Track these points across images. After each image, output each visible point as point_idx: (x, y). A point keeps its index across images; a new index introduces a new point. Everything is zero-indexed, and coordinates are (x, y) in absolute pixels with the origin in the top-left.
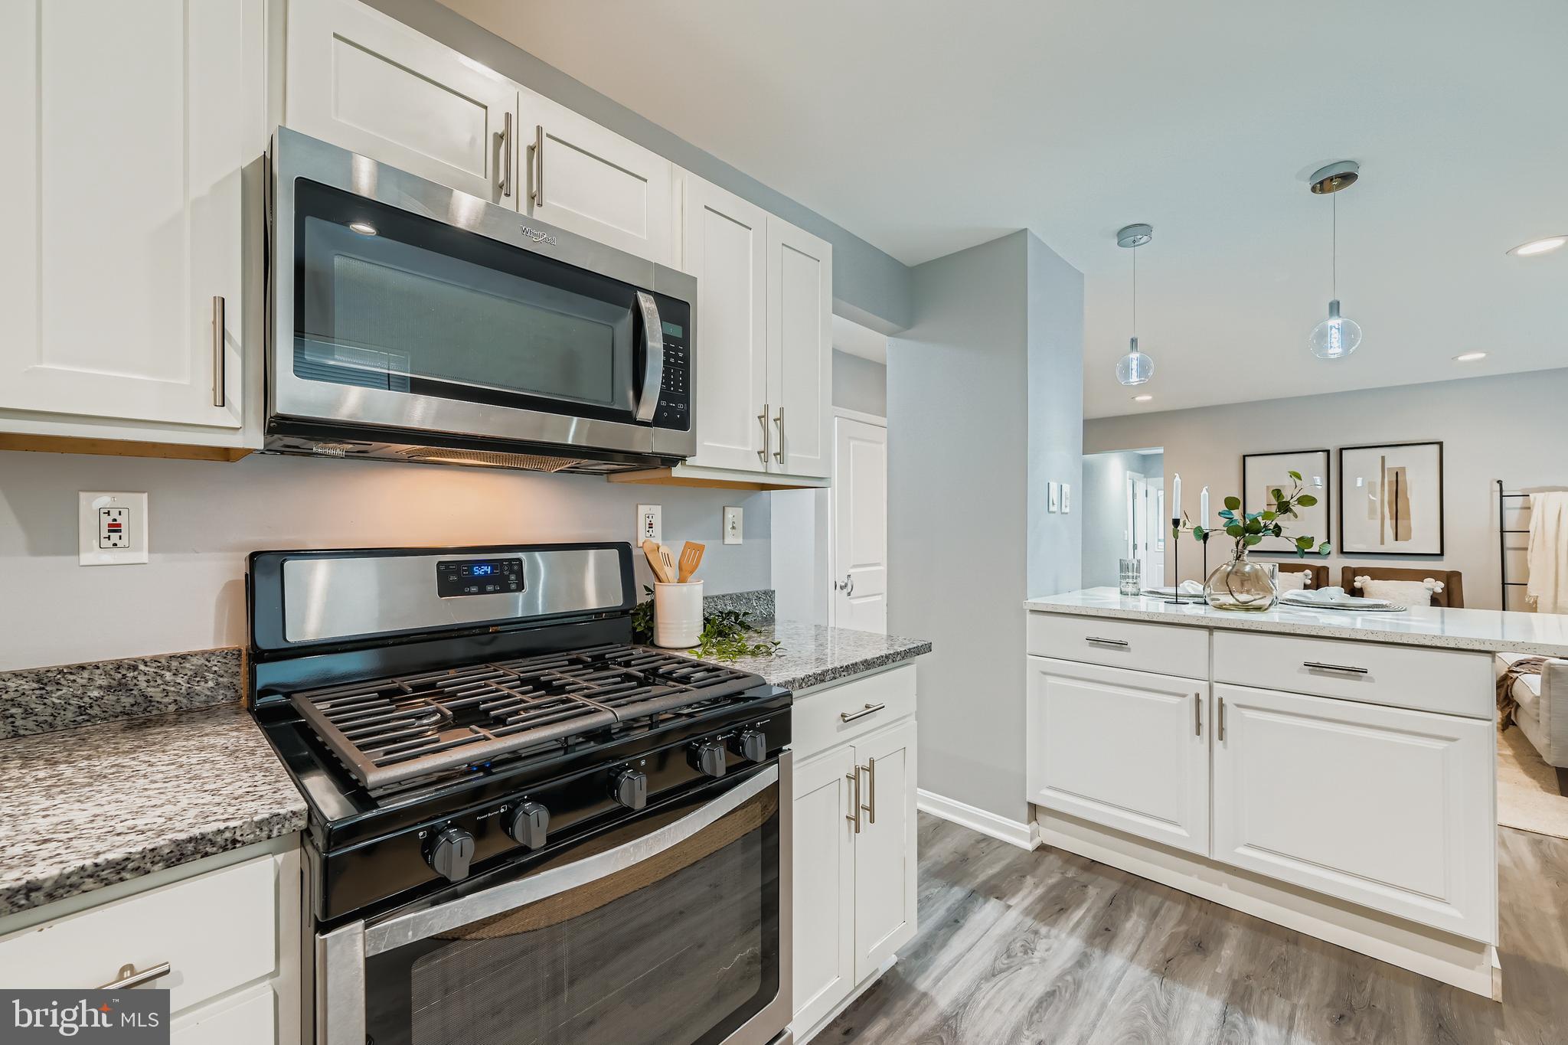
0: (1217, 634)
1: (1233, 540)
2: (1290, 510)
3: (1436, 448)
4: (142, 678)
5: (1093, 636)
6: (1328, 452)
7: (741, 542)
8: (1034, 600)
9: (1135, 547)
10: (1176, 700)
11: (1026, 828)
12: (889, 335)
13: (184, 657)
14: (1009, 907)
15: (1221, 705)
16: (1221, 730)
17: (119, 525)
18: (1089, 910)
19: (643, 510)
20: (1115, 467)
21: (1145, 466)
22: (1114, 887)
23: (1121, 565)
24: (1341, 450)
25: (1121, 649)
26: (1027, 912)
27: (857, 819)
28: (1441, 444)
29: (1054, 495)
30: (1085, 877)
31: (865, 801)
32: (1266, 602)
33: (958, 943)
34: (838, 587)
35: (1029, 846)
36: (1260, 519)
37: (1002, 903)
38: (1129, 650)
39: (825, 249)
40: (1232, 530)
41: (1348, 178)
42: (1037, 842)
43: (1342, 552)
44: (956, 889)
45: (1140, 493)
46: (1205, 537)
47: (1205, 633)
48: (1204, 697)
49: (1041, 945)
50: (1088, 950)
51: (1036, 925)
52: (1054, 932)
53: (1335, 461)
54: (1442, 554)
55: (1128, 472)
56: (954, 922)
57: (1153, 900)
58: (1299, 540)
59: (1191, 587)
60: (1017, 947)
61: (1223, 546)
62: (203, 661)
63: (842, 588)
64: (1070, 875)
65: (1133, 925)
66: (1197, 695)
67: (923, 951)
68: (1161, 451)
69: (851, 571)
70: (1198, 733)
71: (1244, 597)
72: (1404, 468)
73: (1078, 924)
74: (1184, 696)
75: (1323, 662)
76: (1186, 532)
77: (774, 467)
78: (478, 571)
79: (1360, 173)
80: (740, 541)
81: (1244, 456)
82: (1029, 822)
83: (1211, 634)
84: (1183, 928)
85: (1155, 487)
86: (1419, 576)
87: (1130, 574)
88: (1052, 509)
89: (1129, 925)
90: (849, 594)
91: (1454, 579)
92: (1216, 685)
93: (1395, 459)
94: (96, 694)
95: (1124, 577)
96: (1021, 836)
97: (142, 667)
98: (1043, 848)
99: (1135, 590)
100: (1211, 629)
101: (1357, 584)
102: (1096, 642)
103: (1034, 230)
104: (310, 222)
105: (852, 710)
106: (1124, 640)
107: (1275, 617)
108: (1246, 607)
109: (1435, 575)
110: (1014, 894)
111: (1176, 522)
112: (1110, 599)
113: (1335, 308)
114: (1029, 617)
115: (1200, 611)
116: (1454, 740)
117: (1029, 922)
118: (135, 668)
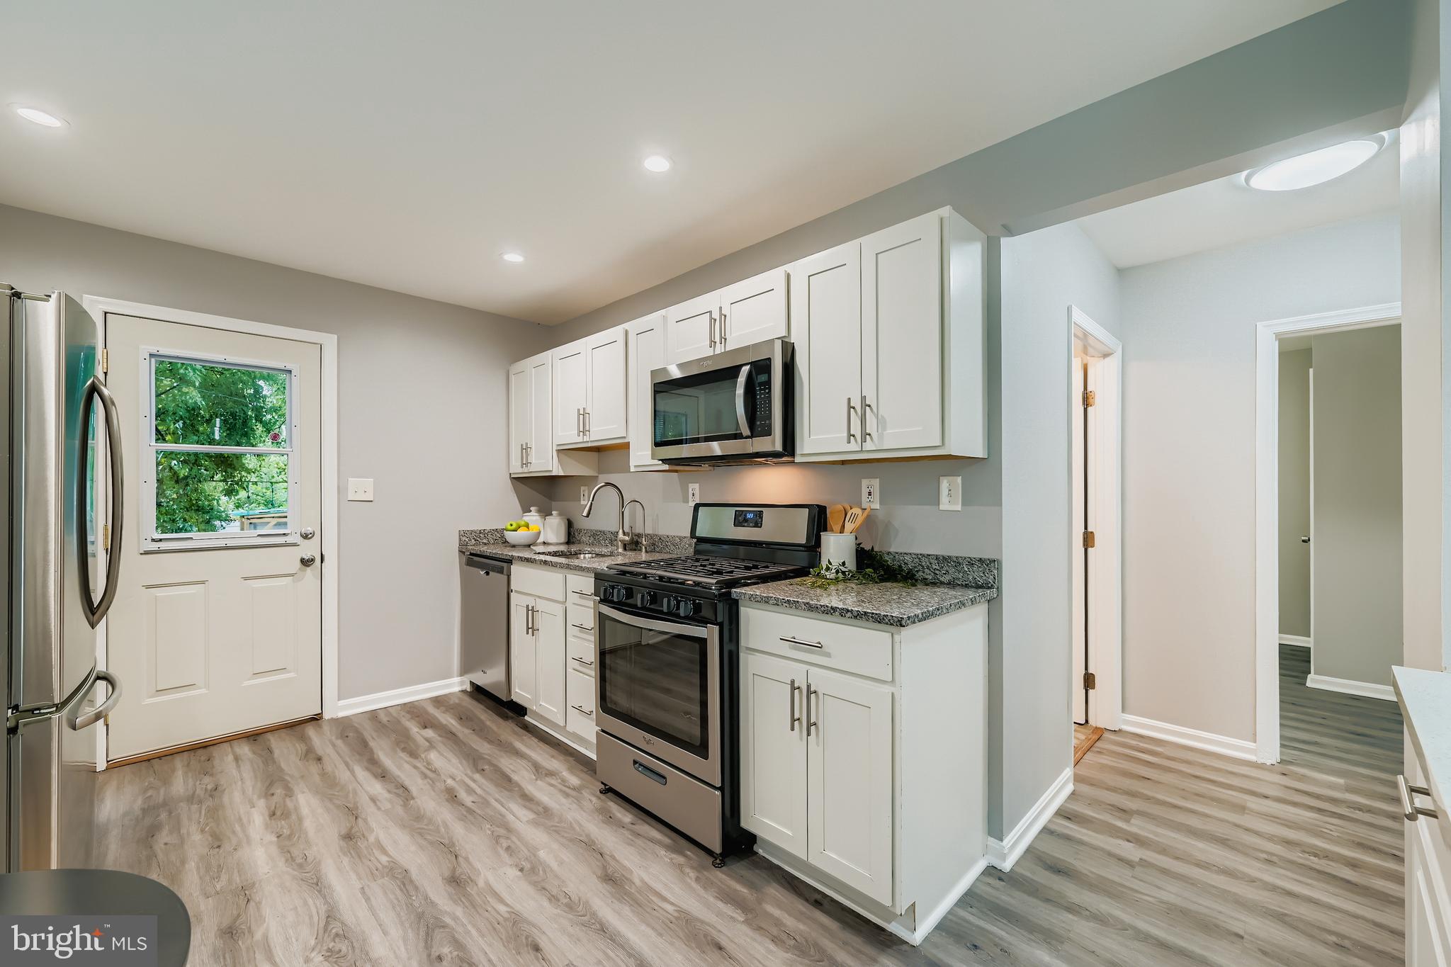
7: (960, 509)
19: (865, 483)
80: (959, 507)
104: (657, 395)
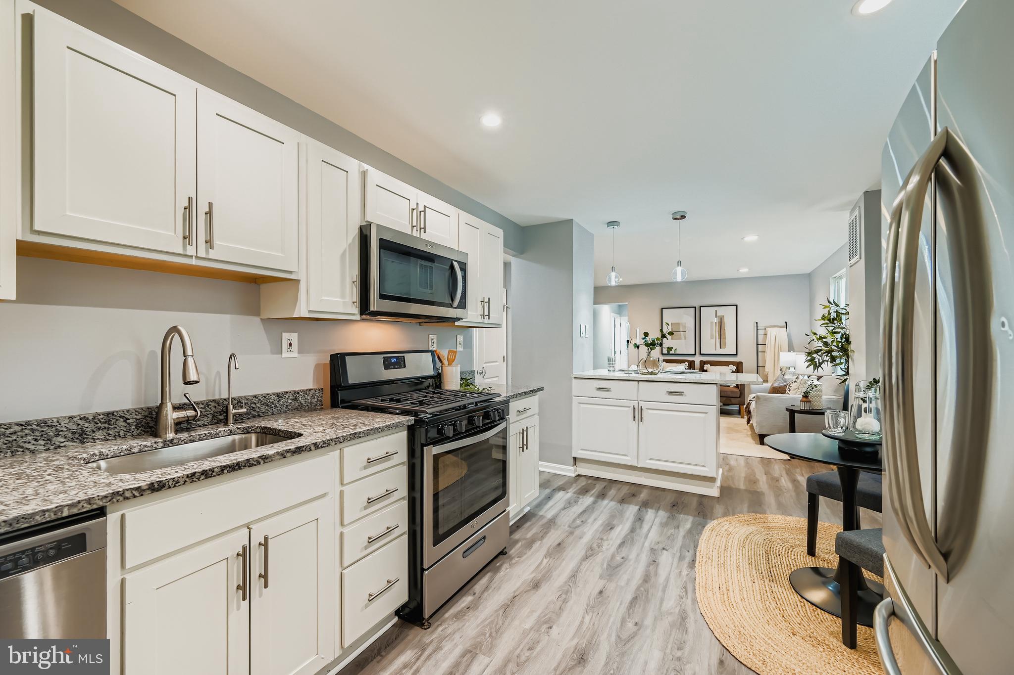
0: (640, 383)
1: (647, 348)
2: (666, 337)
3: (735, 307)
4: (300, 397)
5: (598, 387)
6: (695, 307)
8: (576, 373)
9: (615, 353)
10: (628, 409)
11: (572, 468)
12: (513, 256)
13: (310, 390)
14: (568, 492)
15: (642, 409)
16: (642, 418)
17: (291, 344)
18: (596, 490)
19: (431, 337)
20: (606, 311)
21: (620, 311)
22: (605, 484)
23: (608, 359)
24: (700, 307)
25: (608, 391)
26: (575, 493)
27: (523, 448)
28: (737, 306)
29: (583, 330)
30: (594, 482)
31: (525, 443)
32: (657, 371)
33: (550, 503)
34: (479, 373)
35: (574, 475)
36: (655, 340)
37: (565, 491)
38: (611, 391)
39: (500, 232)
40: (647, 345)
41: (683, 217)
42: (576, 474)
43: (701, 354)
44: (547, 490)
45: (618, 325)
46: (638, 347)
47: (636, 383)
48: (636, 407)
49: (581, 501)
50: (597, 500)
51: (578, 496)
52: (585, 497)
53: (697, 311)
54: (737, 354)
55: (612, 314)
56: (549, 498)
57: (619, 486)
58: (668, 348)
59: (633, 367)
60: (572, 501)
61: (644, 350)
62: (314, 392)
63: (480, 373)
64: (589, 482)
65: (612, 492)
66: (634, 406)
67: (540, 505)
68: (627, 303)
69: (485, 365)
70: (634, 420)
71: (650, 370)
72: (724, 316)
73: (593, 494)
74: (629, 407)
75: (672, 390)
76: (631, 346)
77: (486, 321)
78: (393, 360)
79: (687, 215)
80: (462, 349)
81: (662, 309)
82: (573, 466)
83: (638, 383)
84: (628, 491)
85: (624, 321)
86: (727, 364)
87: (612, 363)
88: (582, 336)
89: (611, 493)
90: (483, 377)
91: (740, 365)
92: (640, 402)
93: (721, 311)
94: (290, 401)
95: (609, 364)
96: (570, 471)
97: (300, 393)
98: (579, 476)
99: (613, 369)
100: (638, 381)
101: (705, 368)
102: (599, 389)
103: (576, 220)
104: (381, 250)
105: (521, 409)
106: (609, 388)
107: (660, 376)
108: (651, 373)
109: (733, 363)
110: (569, 489)
111: (628, 341)
112: (603, 372)
113: (679, 263)
114: (574, 380)
115: (636, 375)
116: (706, 413)
117: (575, 495)
118: (298, 393)
